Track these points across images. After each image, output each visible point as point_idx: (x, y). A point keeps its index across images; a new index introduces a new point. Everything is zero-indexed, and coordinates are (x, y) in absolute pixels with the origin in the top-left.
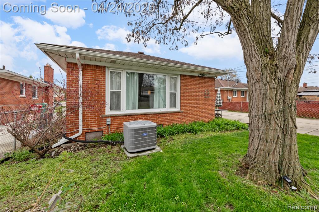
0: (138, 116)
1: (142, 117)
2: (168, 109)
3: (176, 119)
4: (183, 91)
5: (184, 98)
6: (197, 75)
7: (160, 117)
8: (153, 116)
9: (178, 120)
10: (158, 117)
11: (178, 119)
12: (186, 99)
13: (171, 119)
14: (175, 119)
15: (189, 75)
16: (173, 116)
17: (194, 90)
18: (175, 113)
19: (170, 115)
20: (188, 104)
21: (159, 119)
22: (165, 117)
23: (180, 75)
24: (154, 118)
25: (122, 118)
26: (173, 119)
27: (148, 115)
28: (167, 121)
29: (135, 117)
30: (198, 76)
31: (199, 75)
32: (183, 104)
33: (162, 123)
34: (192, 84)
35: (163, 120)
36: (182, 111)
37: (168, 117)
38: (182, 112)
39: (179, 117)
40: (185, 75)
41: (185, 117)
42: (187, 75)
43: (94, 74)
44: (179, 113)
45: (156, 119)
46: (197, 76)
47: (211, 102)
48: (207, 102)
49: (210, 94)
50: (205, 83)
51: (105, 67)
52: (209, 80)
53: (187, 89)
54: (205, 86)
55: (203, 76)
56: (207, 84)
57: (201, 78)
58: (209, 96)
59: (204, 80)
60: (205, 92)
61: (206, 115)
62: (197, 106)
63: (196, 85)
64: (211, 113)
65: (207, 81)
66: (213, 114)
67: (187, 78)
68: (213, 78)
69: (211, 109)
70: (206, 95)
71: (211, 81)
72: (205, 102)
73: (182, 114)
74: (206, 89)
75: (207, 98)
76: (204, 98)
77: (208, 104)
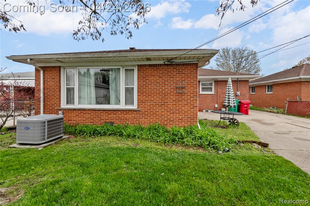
0: (87, 111)
1: (90, 112)
2: (122, 106)
3: (130, 118)
4: (141, 85)
5: (141, 94)
6: (161, 62)
7: (110, 114)
8: (102, 112)
9: (133, 120)
10: (108, 114)
11: (133, 118)
12: (145, 95)
13: (123, 118)
14: (128, 118)
15: (149, 65)
16: (126, 115)
17: (158, 83)
18: (129, 111)
19: (122, 113)
20: (147, 101)
21: (109, 116)
22: (116, 114)
23: (137, 66)
24: (103, 114)
25: (73, 112)
26: (127, 118)
27: (97, 111)
28: (119, 120)
29: (84, 112)
30: (165, 64)
31: (164, 62)
32: (141, 101)
33: (112, 121)
34: (154, 76)
35: (113, 118)
36: (138, 109)
37: (119, 114)
38: (139, 111)
39: (134, 116)
40: (142, 65)
41: (143, 117)
42: (146, 65)
43: (51, 74)
44: (134, 111)
45: (105, 116)
46: (162, 64)
47: (189, 99)
48: (181, 99)
49: (187, 88)
50: (178, 73)
51: (60, 67)
52: (185, 68)
53: (147, 83)
54: (178, 77)
55: (174, 63)
56: (181, 74)
57: (169, 67)
58: (186, 90)
59: (176, 68)
60: (178, 86)
61: (180, 118)
62: (163, 104)
63: (162, 76)
64: (190, 116)
65: (182, 70)
66: (194, 118)
67: (147, 68)
68: (194, 64)
69: (189, 110)
70: (179, 90)
71: (189, 70)
72: (178, 99)
73: (138, 113)
74: (179, 81)
75: (182, 93)
76: (176, 93)
77: (183, 102)
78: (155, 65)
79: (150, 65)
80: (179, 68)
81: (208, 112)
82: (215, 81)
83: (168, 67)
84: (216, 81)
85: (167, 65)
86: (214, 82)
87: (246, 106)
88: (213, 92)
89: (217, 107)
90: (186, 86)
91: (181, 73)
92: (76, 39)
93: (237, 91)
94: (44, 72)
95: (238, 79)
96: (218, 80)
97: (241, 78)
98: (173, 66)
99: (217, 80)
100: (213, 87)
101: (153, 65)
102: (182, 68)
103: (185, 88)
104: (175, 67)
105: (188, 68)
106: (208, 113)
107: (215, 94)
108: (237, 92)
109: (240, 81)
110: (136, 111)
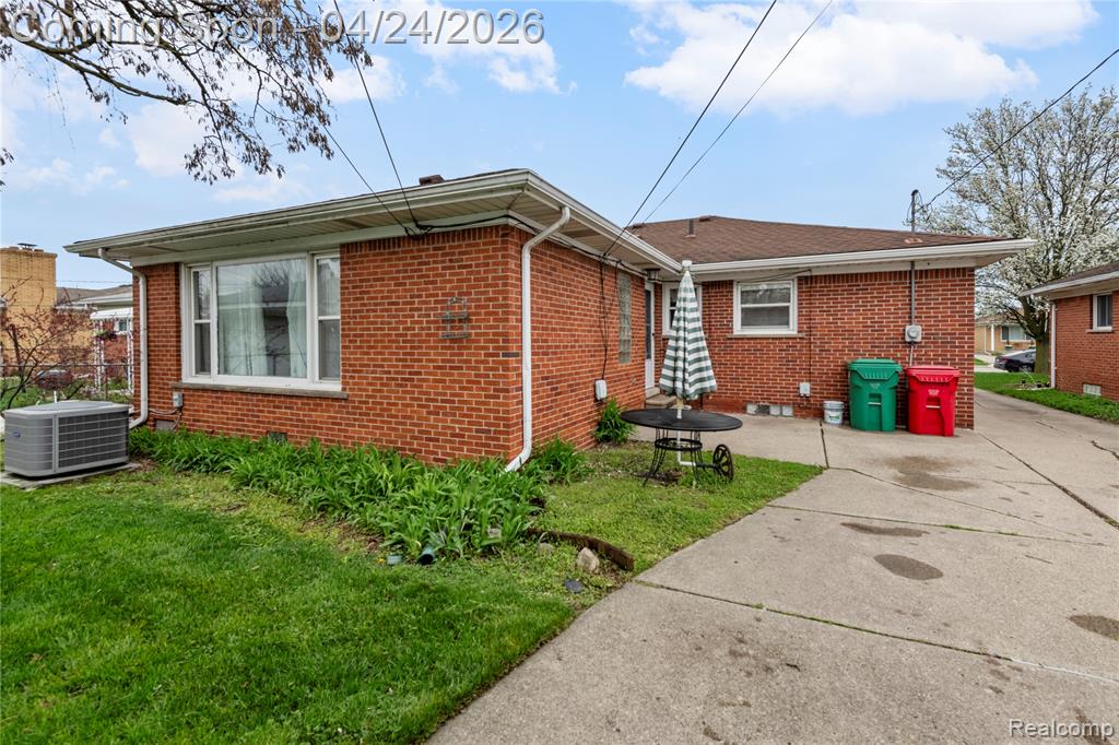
0: (229, 395)
1: (236, 399)
2: (310, 382)
3: (325, 423)
4: (350, 312)
5: (350, 341)
6: (398, 231)
7: (278, 407)
8: (261, 400)
10: (274, 407)
11: (332, 423)
12: (359, 347)
13: (308, 421)
14: (321, 422)
16: (315, 411)
17: (393, 304)
19: (306, 405)
20: (366, 366)
21: (275, 413)
22: (292, 409)
24: (263, 406)
25: (202, 396)
26: (316, 422)
27: (249, 397)
28: (299, 426)
29: (223, 398)
30: (409, 237)
31: (406, 230)
32: (350, 365)
33: (284, 428)
34: (383, 279)
35: (286, 419)
36: (344, 394)
37: (299, 409)
38: (346, 400)
39: (334, 418)
41: (355, 420)
43: (160, 285)
45: (268, 412)
46: (403, 238)
47: (482, 362)
48: (460, 361)
49: (477, 320)
50: (448, 264)
51: (177, 265)
52: (470, 245)
53: (364, 305)
54: (450, 281)
55: (435, 230)
56: (460, 267)
57: (423, 244)
58: (473, 328)
59: (444, 248)
60: (448, 313)
61: (457, 431)
62: (407, 380)
63: (404, 278)
64: (486, 424)
65: (460, 253)
66: (500, 432)
67: (363, 252)
68: (497, 227)
69: (484, 403)
70: (452, 328)
71: (479, 251)
72: (449, 361)
73: (344, 407)
74: (453, 294)
75: (460, 340)
76: (444, 341)
77: (464, 371)
78: (384, 240)
79: (372, 244)
80: (451, 247)
81: (769, 413)
82: (800, 279)
83: (421, 247)
84: (806, 277)
85: (416, 238)
86: (796, 283)
87: (934, 393)
88: (791, 330)
89: (808, 393)
90: (474, 314)
91: (456, 264)
92: (205, 179)
93: (910, 323)
94: (147, 281)
95: (913, 263)
96: (815, 273)
97: (928, 261)
98: (433, 243)
99: (808, 274)
100: (793, 306)
101: (379, 240)
102: (460, 246)
103: (470, 321)
104: (440, 245)
105: (478, 244)
106: (767, 418)
107: (800, 335)
108: (908, 328)
109: (924, 273)
110: (337, 399)
